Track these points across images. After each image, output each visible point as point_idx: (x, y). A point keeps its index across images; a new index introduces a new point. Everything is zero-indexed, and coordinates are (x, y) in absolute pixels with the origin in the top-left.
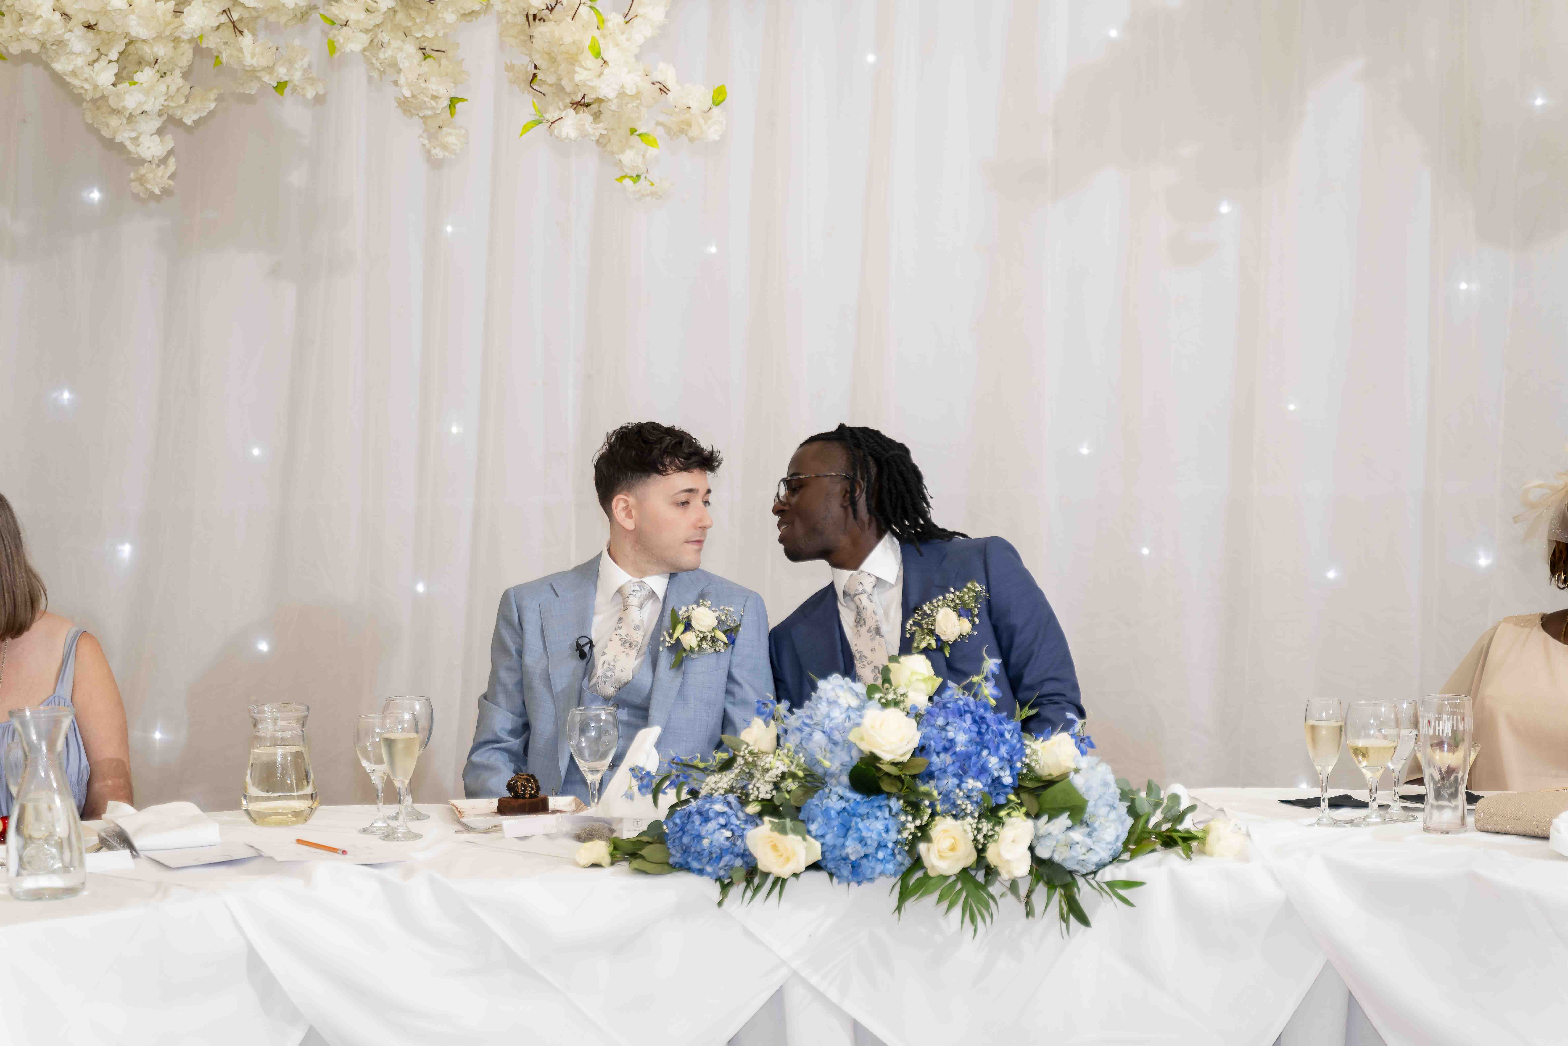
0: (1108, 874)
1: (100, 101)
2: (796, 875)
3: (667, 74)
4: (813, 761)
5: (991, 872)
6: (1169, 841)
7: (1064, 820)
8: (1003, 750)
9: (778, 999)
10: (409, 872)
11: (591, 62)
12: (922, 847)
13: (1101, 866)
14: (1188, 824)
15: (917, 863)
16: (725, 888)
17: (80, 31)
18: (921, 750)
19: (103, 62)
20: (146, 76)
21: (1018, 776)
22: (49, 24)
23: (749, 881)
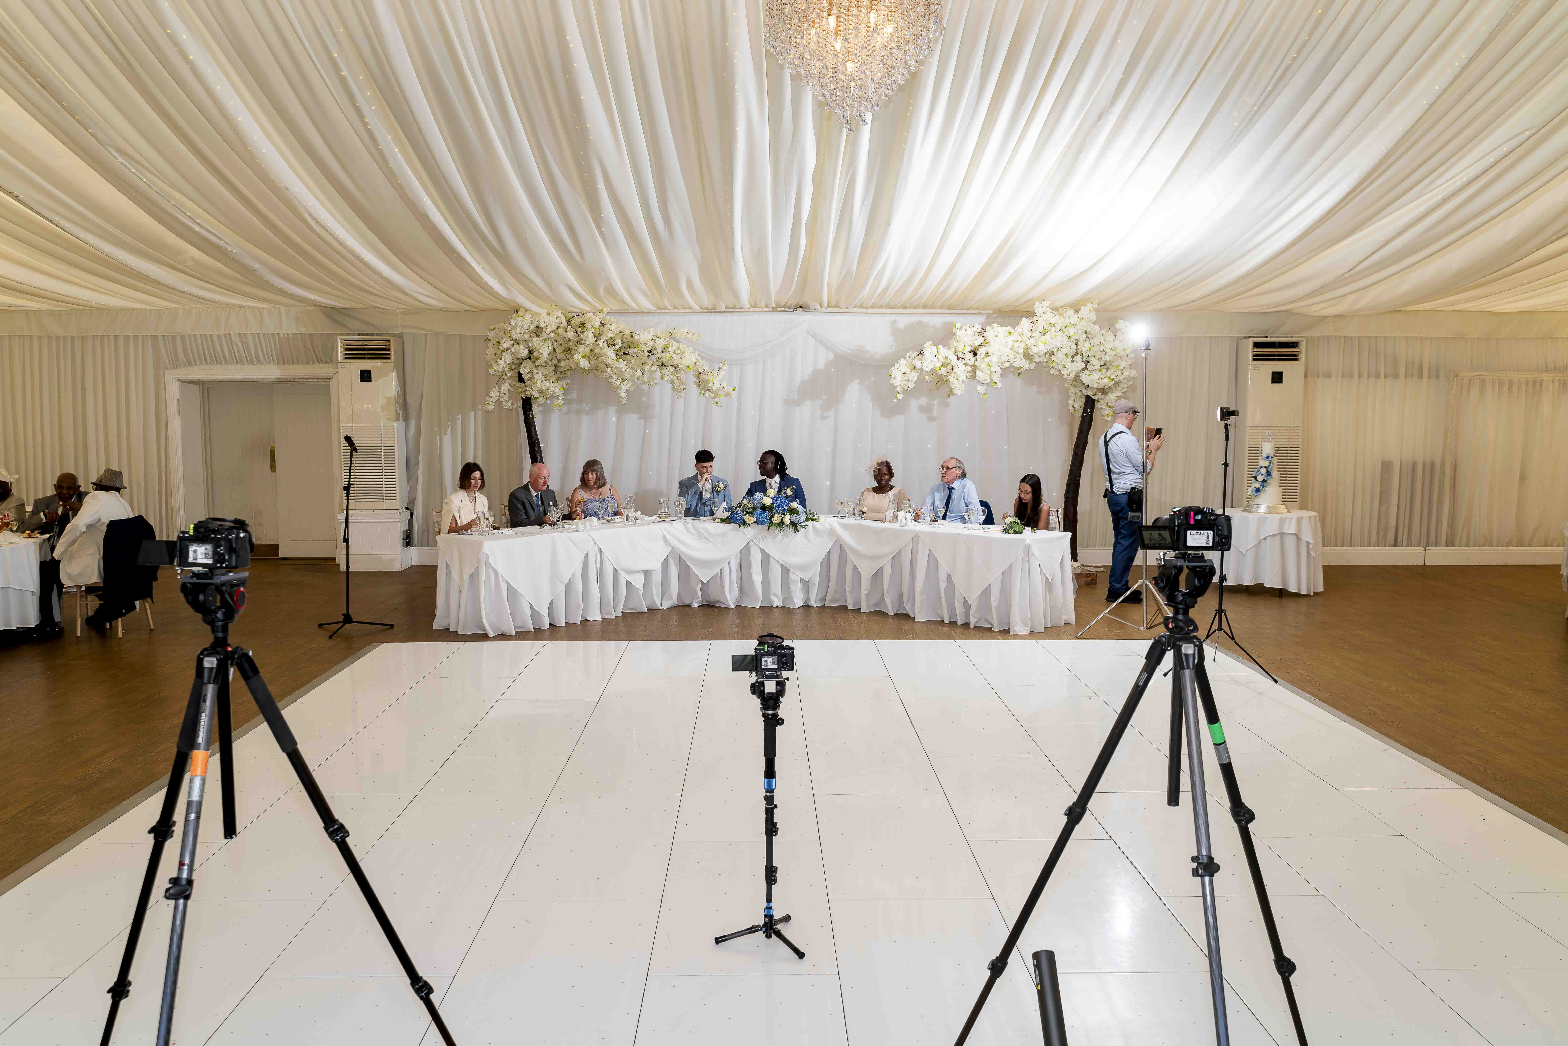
0: (802, 524)
1: (617, 388)
2: (752, 524)
3: (725, 384)
4: (754, 505)
5: (783, 523)
6: (812, 520)
7: (795, 515)
8: (786, 504)
9: (748, 545)
10: (688, 523)
11: (711, 383)
12: (772, 519)
13: (801, 523)
14: (815, 517)
15: (772, 522)
16: (740, 526)
17: (615, 375)
18: (772, 504)
19: (618, 380)
20: (625, 382)
21: (788, 508)
22: (610, 373)
23: (744, 524)
